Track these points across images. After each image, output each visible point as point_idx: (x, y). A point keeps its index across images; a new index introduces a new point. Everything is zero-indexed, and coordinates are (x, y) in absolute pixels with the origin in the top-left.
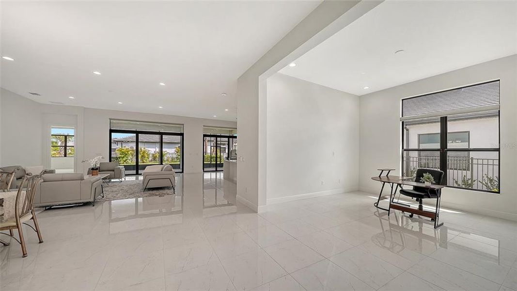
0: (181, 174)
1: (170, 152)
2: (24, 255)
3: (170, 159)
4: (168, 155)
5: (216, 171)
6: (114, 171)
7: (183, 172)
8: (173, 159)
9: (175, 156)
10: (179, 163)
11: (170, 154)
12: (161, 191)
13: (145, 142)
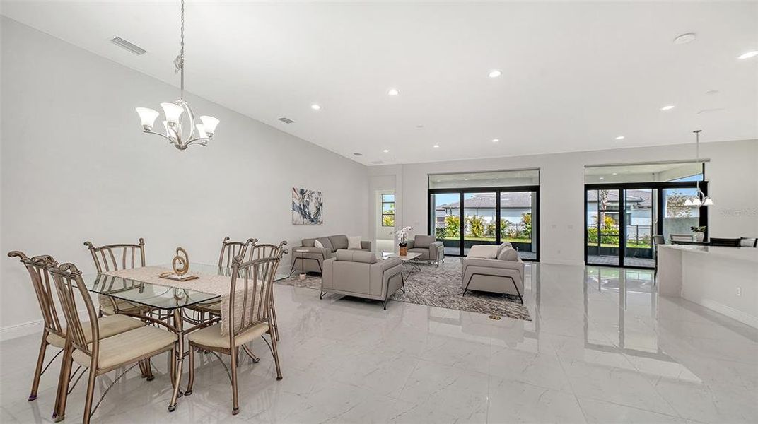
0: (535, 265)
1: (514, 222)
2: (234, 409)
3: (514, 234)
4: (511, 227)
5: (621, 265)
6: (428, 248)
7: (538, 260)
8: (518, 234)
9: (521, 229)
10: (529, 241)
11: (513, 225)
12: (495, 303)
13: (479, 208)
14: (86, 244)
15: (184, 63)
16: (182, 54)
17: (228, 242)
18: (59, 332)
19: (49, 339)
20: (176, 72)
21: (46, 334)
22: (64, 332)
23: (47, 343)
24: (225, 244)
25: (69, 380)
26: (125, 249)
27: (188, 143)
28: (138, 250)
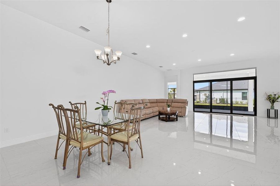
14: (70, 102)
15: (109, 31)
16: (109, 27)
17: (116, 102)
18: (64, 134)
19: (60, 137)
20: (107, 35)
21: (59, 135)
22: (66, 134)
23: (60, 138)
24: (115, 103)
25: (68, 153)
26: (81, 105)
27: (111, 62)
28: (84, 105)
